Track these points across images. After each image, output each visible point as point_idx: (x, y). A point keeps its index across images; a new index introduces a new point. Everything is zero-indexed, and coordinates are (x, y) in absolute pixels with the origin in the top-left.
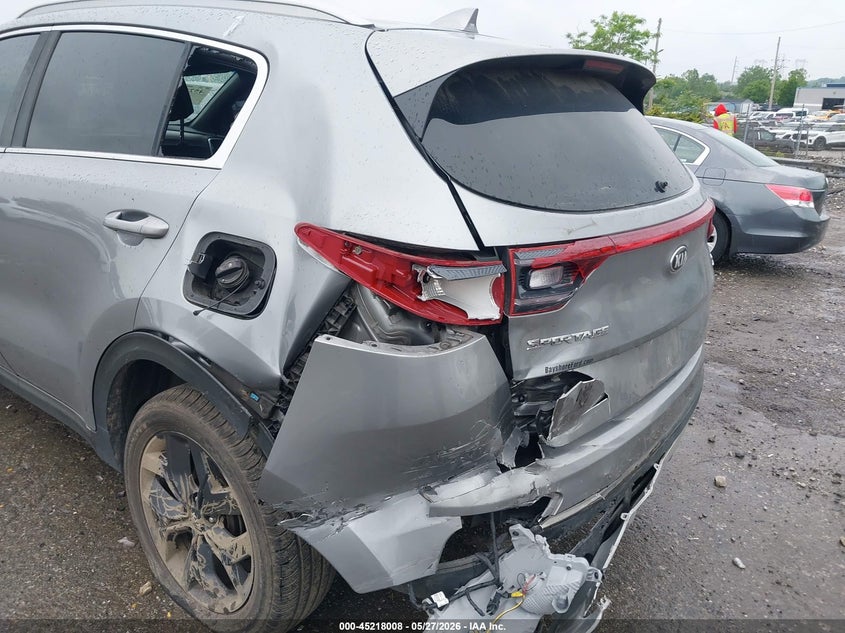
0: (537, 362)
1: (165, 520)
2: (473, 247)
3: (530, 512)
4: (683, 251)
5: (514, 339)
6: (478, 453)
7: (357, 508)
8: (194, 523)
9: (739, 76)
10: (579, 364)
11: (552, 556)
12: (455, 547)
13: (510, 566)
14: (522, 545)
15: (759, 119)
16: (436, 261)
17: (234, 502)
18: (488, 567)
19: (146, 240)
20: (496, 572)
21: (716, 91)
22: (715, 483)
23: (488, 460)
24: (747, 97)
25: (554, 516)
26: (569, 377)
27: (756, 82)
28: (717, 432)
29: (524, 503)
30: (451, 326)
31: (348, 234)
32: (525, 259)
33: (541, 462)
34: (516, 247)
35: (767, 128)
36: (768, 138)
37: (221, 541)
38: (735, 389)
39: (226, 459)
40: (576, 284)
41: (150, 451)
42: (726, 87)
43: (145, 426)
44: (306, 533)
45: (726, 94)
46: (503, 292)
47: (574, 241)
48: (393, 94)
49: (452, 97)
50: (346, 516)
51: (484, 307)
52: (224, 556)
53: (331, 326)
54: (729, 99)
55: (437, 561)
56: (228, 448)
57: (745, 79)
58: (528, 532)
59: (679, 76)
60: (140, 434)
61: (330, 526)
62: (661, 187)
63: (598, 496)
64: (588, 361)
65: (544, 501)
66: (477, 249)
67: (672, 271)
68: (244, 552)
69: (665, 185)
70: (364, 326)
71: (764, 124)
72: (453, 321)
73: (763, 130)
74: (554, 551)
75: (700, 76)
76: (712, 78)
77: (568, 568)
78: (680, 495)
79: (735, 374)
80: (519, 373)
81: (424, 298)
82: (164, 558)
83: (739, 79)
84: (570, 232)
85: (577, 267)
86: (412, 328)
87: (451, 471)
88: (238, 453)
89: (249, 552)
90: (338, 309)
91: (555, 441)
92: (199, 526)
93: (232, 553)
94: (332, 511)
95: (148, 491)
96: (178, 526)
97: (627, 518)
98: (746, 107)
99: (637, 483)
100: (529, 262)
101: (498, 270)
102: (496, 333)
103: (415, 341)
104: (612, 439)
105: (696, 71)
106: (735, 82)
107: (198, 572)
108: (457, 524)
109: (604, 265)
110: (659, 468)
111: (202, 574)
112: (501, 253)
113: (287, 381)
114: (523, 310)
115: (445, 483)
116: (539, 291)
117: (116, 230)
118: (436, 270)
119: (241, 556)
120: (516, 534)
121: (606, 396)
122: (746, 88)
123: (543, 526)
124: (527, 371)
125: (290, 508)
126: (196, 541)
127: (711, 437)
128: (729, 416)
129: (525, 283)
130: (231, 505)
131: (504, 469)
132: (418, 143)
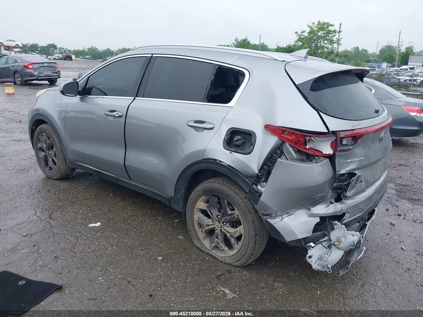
0: (343, 169)
1: (205, 225)
2: (326, 131)
3: (339, 217)
4: (385, 133)
5: (337, 160)
6: (325, 197)
7: (286, 214)
8: (217, 225)
9: (380, 50)
10: (355, 169)
11: (347, 232)
12: (317, 228)
13: (334, 235)
14: (337, 228)
15: (391, 72)
16: (315, 135)
17: (238, 215)
18: (327, 235)
19: (205, 130)
20: (329, 236)
21: (368, 57)
22: (391, 224)
23: (327, 200)
24: (385, 60)
25: (347, 219)
26: (351, 175)
27: (388, 53)
28: (389, 206)
29: (338, 214)
30: (317, 156)
31: (283, 127)
32: (342, 134)
33: (344, 201)
34: (339, 131)
35: (395, 76)
36: (396, 81)
37: (230, 230)
38: (394, 192)
39: (237, 200)
40: (355, 143)
41: (200, 201)
42: (373, 55)
43: (200, 192)
44: (271, 221)
45: (373, 59)
46: (334, 146)
47: (355, 130)
48: (297, 84)
49: (314, 84)
50: (283, 216)
51: (327, 150)
52: (231, 235)
53: (274, 157)
54: (375, 61)
55: (311, 233)
56: (238, 197)
57: (383, 51)
58: (339, 223)
59: (350, 50)
60: (197, 195)
61: (278, 219)
62: (377, 112)
63: (360, 214)
64: (358, 169)
65: (344, 214)
66: (327, 131)
67: (381, 140)
68: (240, 233)
69: (379, 111)
70: (286, 156)
71: (395, 74)
72: (318, 154)
73: (393, 77)
74: (348, 231)
75: (360, 50)
76: (366, 51)
77: (353, 235)
78: (378, 227)
79: (393, 186)
80: (338, 171)
81: (308, 147)
82: (201, 239)
83: (380, 51)
84: (354, 127)
85: (356, 137)
86: (302, 157)
87: (315, 203)
88: (241, 198)
89: (242, 232)
90: (277, 151)
91: (348, 194)
92: (219, 226)
93: (235, 233)
94: (279, 214)
95: (198, 216)
96: (210, 227)
97: (368, 223)
98: (384, 65)
99: (369, 214)
100: (343, 136)
101: (333, 138)
102: (331, 158)
103: (303, 161)
104: (363, 196)
105: (358, 48)
106: (378, 53)
107: (218, 243)
108: (318, 220)
109: (363, 137)
110: (376, 209)
111: (220, 243)
112: (334, 133)
113: (260, 174)
114: (341, 151)
115: (314, 207)
116: (345, 145)
117: (192, 127)
118: (315, 138)
119: (239, 234)
120: (335, 224)
121: (362, 181)
122: (383, 56)
123: (344, 222)
124: (340, 171)
125: (266, 213)
126: (218, 231)
127: (387, 208)
128: (393, 201)
129: (341, 143)
130: (236, 217)
131: (332, 203)
132: (306, 99)
